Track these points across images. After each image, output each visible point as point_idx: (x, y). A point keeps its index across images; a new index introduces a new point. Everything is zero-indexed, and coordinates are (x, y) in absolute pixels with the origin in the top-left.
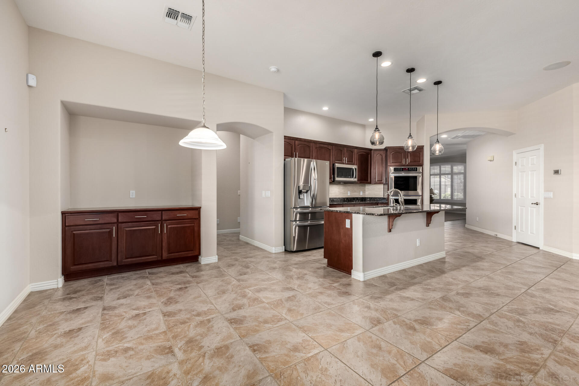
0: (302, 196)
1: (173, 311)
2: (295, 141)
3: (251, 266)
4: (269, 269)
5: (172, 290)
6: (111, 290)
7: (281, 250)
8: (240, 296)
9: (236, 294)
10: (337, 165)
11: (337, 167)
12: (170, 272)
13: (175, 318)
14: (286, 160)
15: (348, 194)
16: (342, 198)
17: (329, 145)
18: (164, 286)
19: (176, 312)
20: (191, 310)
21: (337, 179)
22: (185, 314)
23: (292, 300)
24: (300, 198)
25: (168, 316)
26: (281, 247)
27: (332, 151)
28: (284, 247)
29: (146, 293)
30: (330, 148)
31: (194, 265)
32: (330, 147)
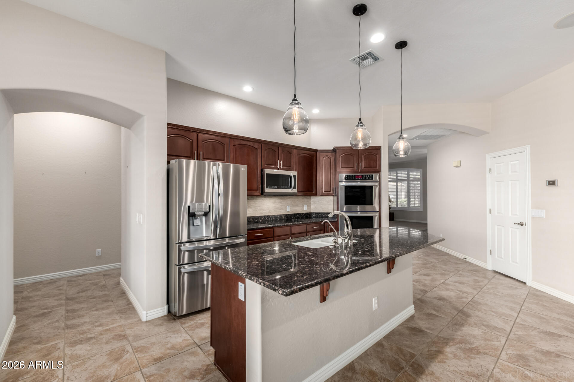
0: (197, 222)
2: (197, 135)
7: (161, 313)
10: (267, 171)
11: (266, 174)
14: (173, 162)
15: (286, 209)
16: (277, 215)
17: (256, 142)
21: (267, 190)
24: (193, 225)
26: (161, 308)
27: (259, 151)
28: (166, 307)
30: (256, 147)
32: (256, 145)
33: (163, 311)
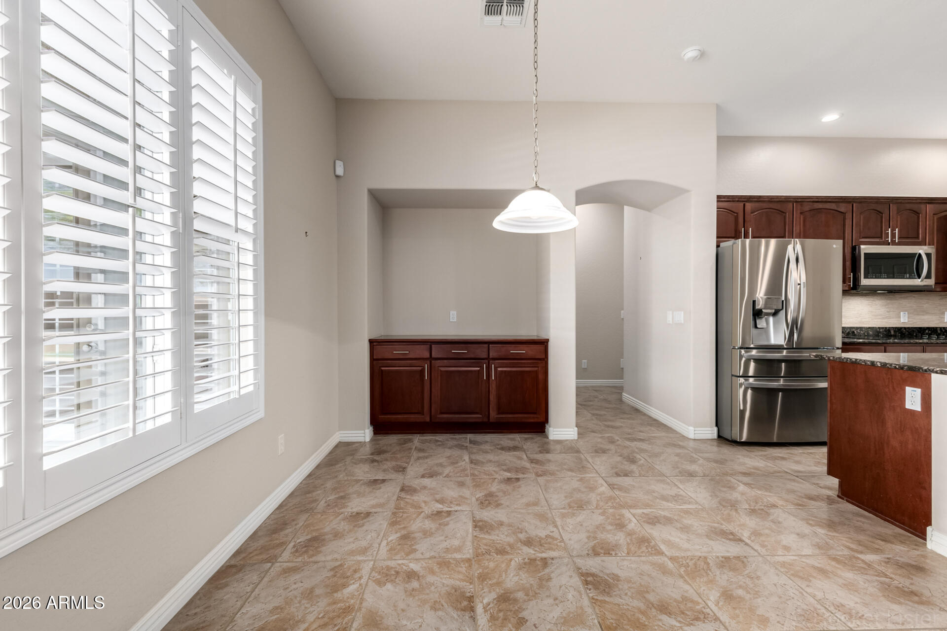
0: (761, 323)
1: (490, 521)
2: (744, 205)
3: (640, 460)
4: (678, 474)
5: (496, 480)
6: (419, 458)
7: (710, 435)
8: (611, 524)
9: (604, 517)
10: (865, 249)
11: (865, 253)
12: (498, 445)
13: (490, 537)
15: (900, 318)
16: (879, 328)
17: (842, 202)
18: (486, 469)
19: (495, 524)
20: (518, 528)
21: (865, 282)
22: (506, 534)
23: (734, 570)
24: (756, 327)
25: (481, 529)
26: (709, 429)
27: (849, 216)
28: (716, 429)
29: (458, 475)
31: (537, 438)
32: (842, 208)
33: (712, 432)
